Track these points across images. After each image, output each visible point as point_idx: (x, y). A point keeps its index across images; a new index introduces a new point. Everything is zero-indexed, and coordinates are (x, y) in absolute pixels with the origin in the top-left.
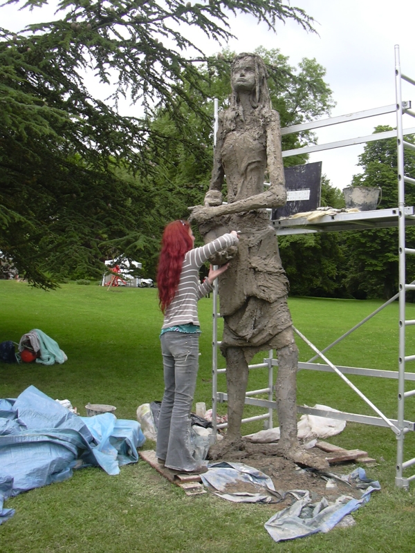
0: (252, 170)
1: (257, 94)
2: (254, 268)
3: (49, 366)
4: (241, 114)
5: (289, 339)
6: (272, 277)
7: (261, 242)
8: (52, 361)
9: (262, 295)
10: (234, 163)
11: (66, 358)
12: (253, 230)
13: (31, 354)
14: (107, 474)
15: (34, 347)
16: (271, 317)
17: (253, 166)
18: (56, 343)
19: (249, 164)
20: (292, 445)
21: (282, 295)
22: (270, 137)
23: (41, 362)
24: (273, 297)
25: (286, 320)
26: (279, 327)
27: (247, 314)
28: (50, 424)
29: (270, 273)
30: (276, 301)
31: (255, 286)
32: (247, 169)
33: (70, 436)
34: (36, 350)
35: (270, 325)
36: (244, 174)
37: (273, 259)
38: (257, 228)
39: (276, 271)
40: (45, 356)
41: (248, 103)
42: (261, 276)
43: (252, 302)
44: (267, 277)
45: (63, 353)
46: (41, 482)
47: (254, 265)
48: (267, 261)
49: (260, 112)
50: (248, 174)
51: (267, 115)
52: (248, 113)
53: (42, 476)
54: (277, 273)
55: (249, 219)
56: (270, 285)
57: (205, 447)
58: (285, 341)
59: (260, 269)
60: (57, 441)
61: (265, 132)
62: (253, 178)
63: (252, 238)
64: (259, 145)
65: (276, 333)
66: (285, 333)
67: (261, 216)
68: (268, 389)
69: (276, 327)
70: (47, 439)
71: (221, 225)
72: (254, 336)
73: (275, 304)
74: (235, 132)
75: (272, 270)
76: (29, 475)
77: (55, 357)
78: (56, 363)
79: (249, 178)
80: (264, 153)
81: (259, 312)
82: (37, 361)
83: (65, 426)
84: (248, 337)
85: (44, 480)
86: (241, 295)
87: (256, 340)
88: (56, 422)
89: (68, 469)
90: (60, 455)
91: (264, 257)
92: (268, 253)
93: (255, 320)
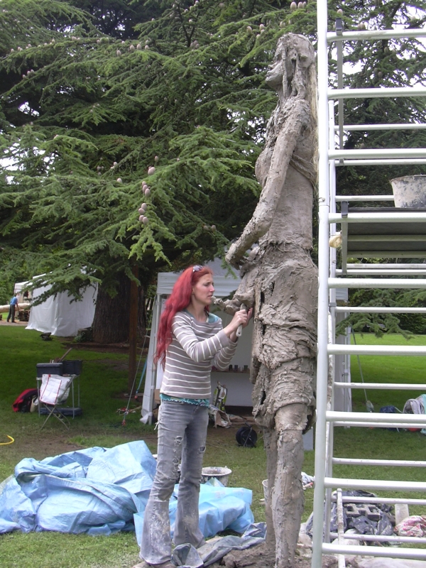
2: (261, 321)
5: (283, 422)
6: (279, 333)
7: (273, 284)
9: (262, 357)
12: (270, 269)
16: (272, 388)
21: (286, 359)
23: (425, 432)
24: (275, 360)
26: (276, 404)
27: (257, 382)
29: (278, 327)
30: (278, 367)
31: (259, 345)
33: (119, 494)
35: (271, 400)
38: (273, 265)
39: (284, 323)
42: (267, 332)
43: (262, 367)
44: (274, 332)
46: (65, 528)
47: (261, 316)
48: (278, 309)
53: (68, 522)
54: (283, 326)
55: (268, 253)
56: (275, 344)
58: (278, 426)
59: (266, 321)
60: (99, 495)
63: (266, 280)
65: (274, 412)
66: (280, 413)
67: (281, 248)
69: (274, 403)
70: (89, 490)
71: (254, 266)
72: (262, 413)
73: (278, 371)
75: (279, 322)
76: (57, 517)
81: (266, 381)
82: (422, 431)
83: (125, 485)
84: (255, 414)
85: (68, 527)
87: (264, 419)
88: (119, 478)
89: (106, 526)
90: (95, 509)
91: (275, 304)
92: (280, 299)
93: (264, 391)
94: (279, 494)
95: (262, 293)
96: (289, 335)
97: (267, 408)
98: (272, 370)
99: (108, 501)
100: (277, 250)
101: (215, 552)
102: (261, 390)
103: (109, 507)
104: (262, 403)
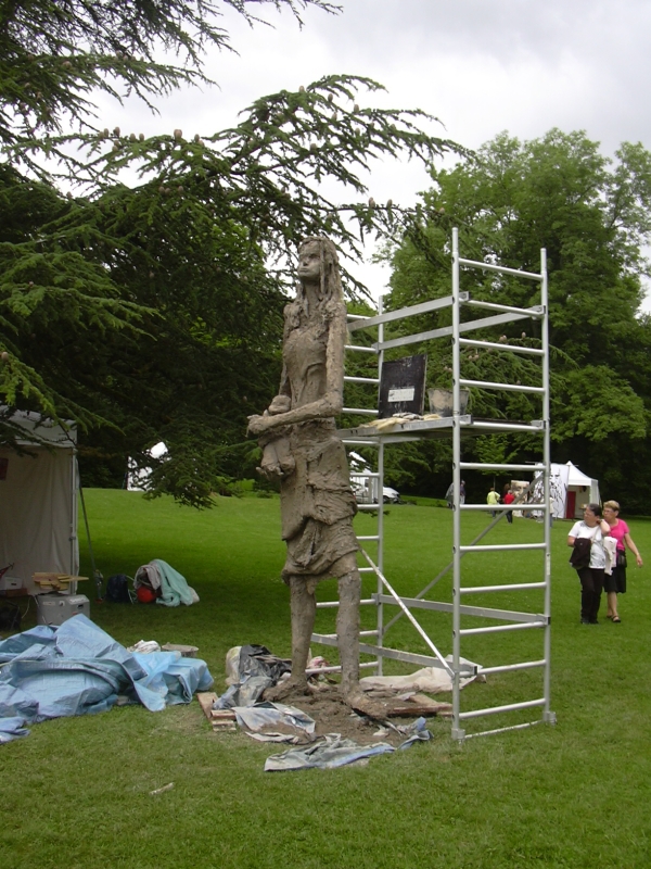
0: (312, 374)
1: (322, 286)
2: (312, 486)
3: (173, 607)
4: (305, 308)
5: (348, 566)
6: (333, 496)
7: (321, 455)
8: (176, 602)
9: (319, 516)
10: (295, 366)
11: (197, 598)
12: (314, 443)
13: (149, 592)
14: (148, 710)
15: (153, 583)
16: (330, 541)
17: (313, 369)
18: (183, 578)
19: (309, 367)
20: (351, 688)
22: (331, 336)
23: (161, 602)
24: (333, 518)
25: (346, 545)
27: (305, 537)
28: (90, 653)
29: (330, 491)
30: (336, 523)
31: (312, 506)
32: (307, 372)
33: (110, 667)
34: (155, 587)
36: (305, 378)
37: (335, 475)
38: (317, 440)
39: (337, 488)
40: (166, 594)
41: (314, 295)
42: (319, 495)
43: (310, 524)
44: (327, 495)
45: (194, 591)
46: (70, 711)
47: (311, 482)
48: (328, 477)
49: (324, 306)
50: (309, 378)
51: (330, 310)
52: (313, 307)
53: (71, 704)
55: (310, 429)
56: (329, 505)
58: (343, 569)
59: (318, 486)
60: (94, 671)
61: (328, 330)
62: (314, 382)
63: (311, 452)
64: (319, 346)
65: (334, 559)
66: (344, 559)
67: (324, 425)
68: (375, 631)
69: (334, 552)
70: (82, 667)
71: (281, 437)
72: (312, 563)
73: (335, 527)
74: (298, 330)
75: (332, 487)
76: (57, 702)
77: (180, 596)
78: (182, 604)
79: (309, 383)
80: (323, 354)
81: (318, 535)
82: (158, 601)
83: (107, 657)
84: (306, 563)
85: (74, 710)
86: (298, 516)
87: (315, 568)
88: (97, 652)
89: (105, 702)
90: (95, 685)
91: (324, 472)
92: (329, 468)
93: (314, 545)
94: (349, 622)
95: (308, 463)
96: (342, 498)
97: (320, 557)
98: (330, 526)
99: (104, 675)
103: (106, 681)
104: (312, 554)
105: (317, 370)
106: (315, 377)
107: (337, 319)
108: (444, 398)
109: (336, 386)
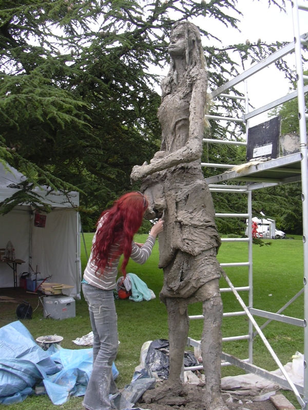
0: (179, 128)
2: (180, 222)
3: (138, 302)
4: (175, 77)
5: (211, 292)
6: (198, 231)
7: (188, 196)
8: (140, 298)
9: (185, 248)
10: (167, 124)
11: (154, 296)
12: (182, 186)
13: (125, 292)
14: (52, 403)
15: (126, 287)
16: (195, 269)
17: (180, 124)
18: (145, 284)
19: (177, 123)
21: (206, 248)
22: (193, 94)
23: (132, 299)
24: (197, 250)
25: (209, 273)
26: (201, 280)
27: (175, 266)
28: (13, 354)
29: (195, 227)
30: (200, 254)
31: (180, 240)
32: (175, 127)
33: (25, 366)
34: (128, 290)
35: (194, 278)
36: (174, 132)
37: (200, 213)
38: (185, 183)
39: (201, 224)
40: (135, 294)
41: (181, 67)
42: (186, 230)
43: (179, 255)
44: (192, 230)
45: (152, 292)
47: (179, 219)
48: (194, 214)
49: (189, 73)
50: (177, 132)
51: (193, 75)
52: (181, 76)
54: (202, 226)
55: (178, 174)
56: (195, 238)
57: (139, 390)
58: (206, 295)
59: (185, 222)
61: (191, 91)
62: (181, 135)
63: (179, 193)
64: (183, 104)
65: (199, 286)
66: (207, 286)
67: (190, 171)
69: (199, 279)
72: (180, 288)
73: (200, 257)
74: (169, 96)
75: (197, 223)
77: (143, 295)
78: (144, 300)
79: (178, 136)
80: (187, 111)
81: (185, 264)
82: (130, 298)
83: (26, 358)
84: (175, 289)
86: (169, 249)
87: (183, 292)
88: (18, 353)
89: (19, 394)
90: (10, 382)
91: (191, 211)
92: (195, 207)
93: (182, 272)
95: (177, 203)
96: (206, 232)
97: (187, 283)
98: (195, 257)
99: (19, 373)
100: (187, 172)
101: (136, 394)
102: (181, 271)
103: (20, 378)
104: (181, 280)
105: (183, 125)
106: (181, 131)
107: (198, 81)
108: (293, 142)
109: (196, 134)
